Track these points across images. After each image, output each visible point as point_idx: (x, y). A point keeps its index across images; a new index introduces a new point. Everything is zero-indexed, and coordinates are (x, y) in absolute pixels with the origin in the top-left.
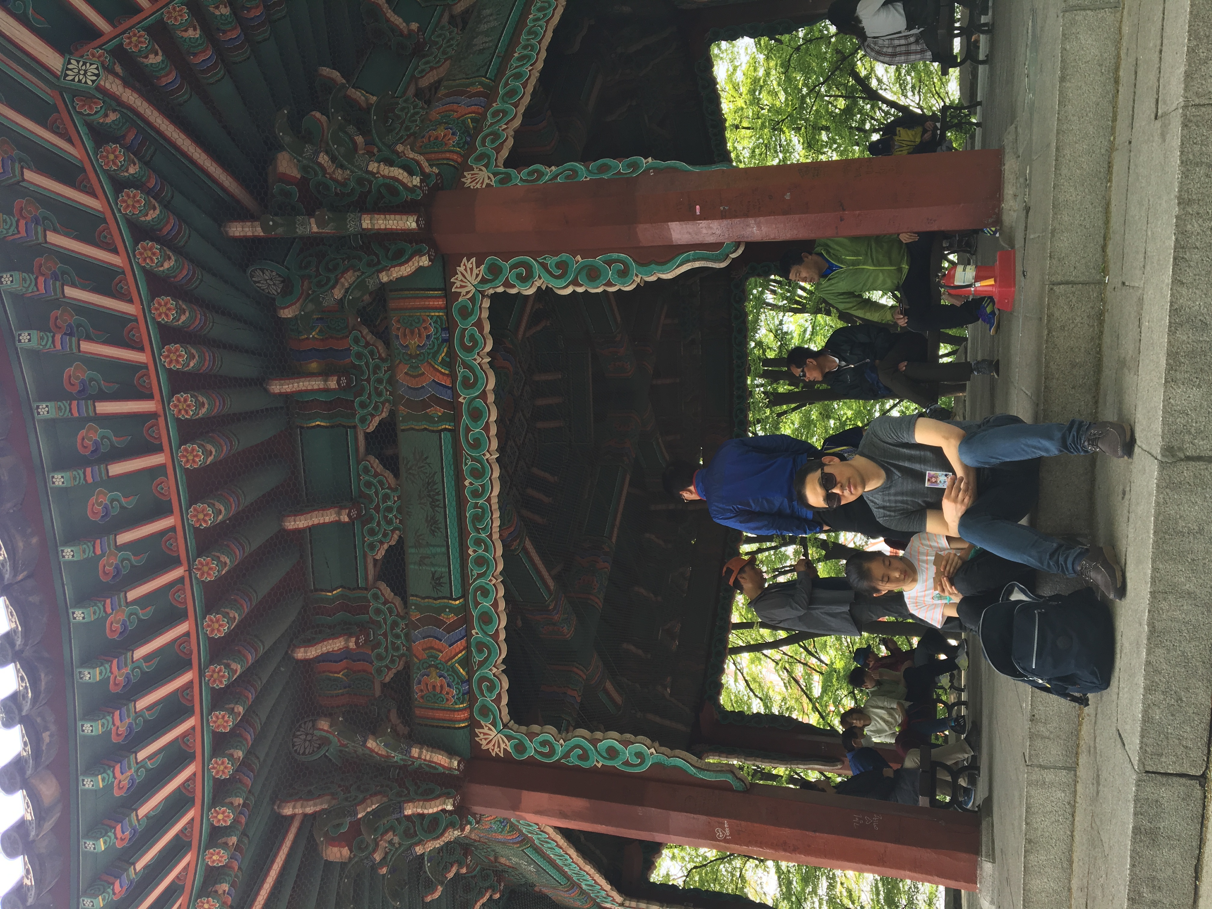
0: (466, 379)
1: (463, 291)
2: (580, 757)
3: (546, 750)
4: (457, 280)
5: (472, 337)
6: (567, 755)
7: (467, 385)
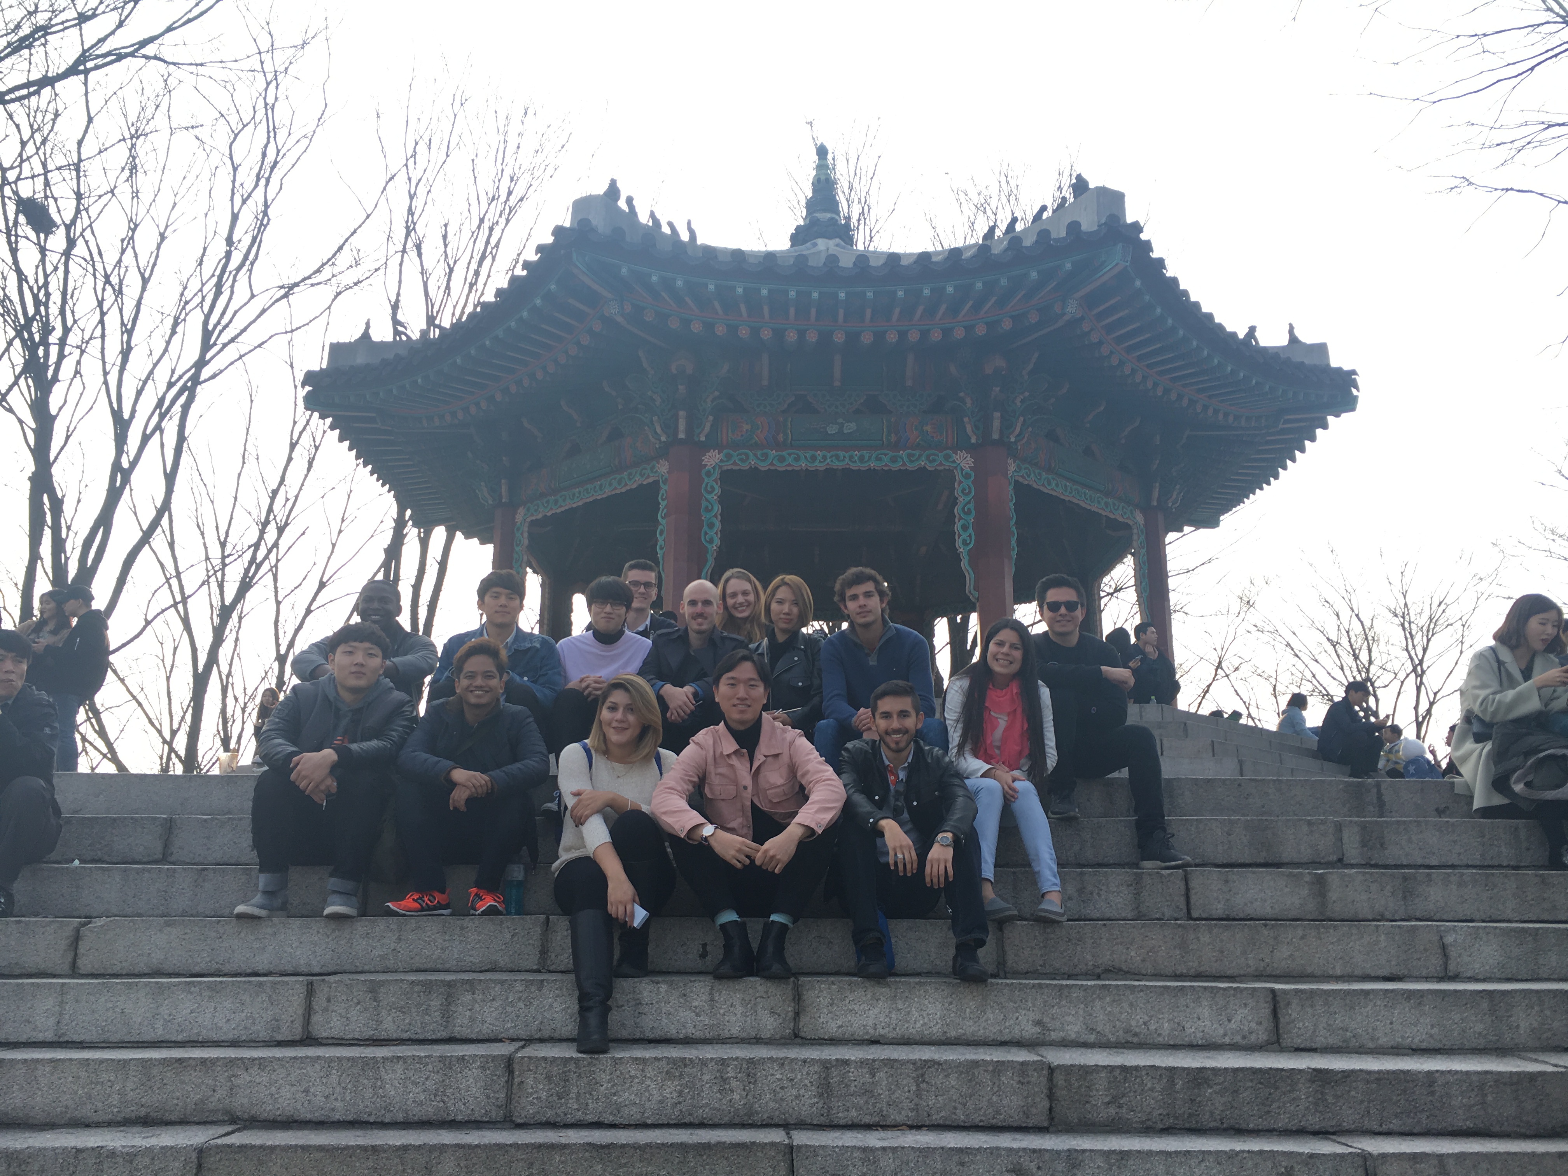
0: (913, 455)
1: (958, 457)
2: (707, 507)
3: (709, 489)
4: (964, 454)
5: (934, 460)
6: (707, 500)
7: (910, 456)
